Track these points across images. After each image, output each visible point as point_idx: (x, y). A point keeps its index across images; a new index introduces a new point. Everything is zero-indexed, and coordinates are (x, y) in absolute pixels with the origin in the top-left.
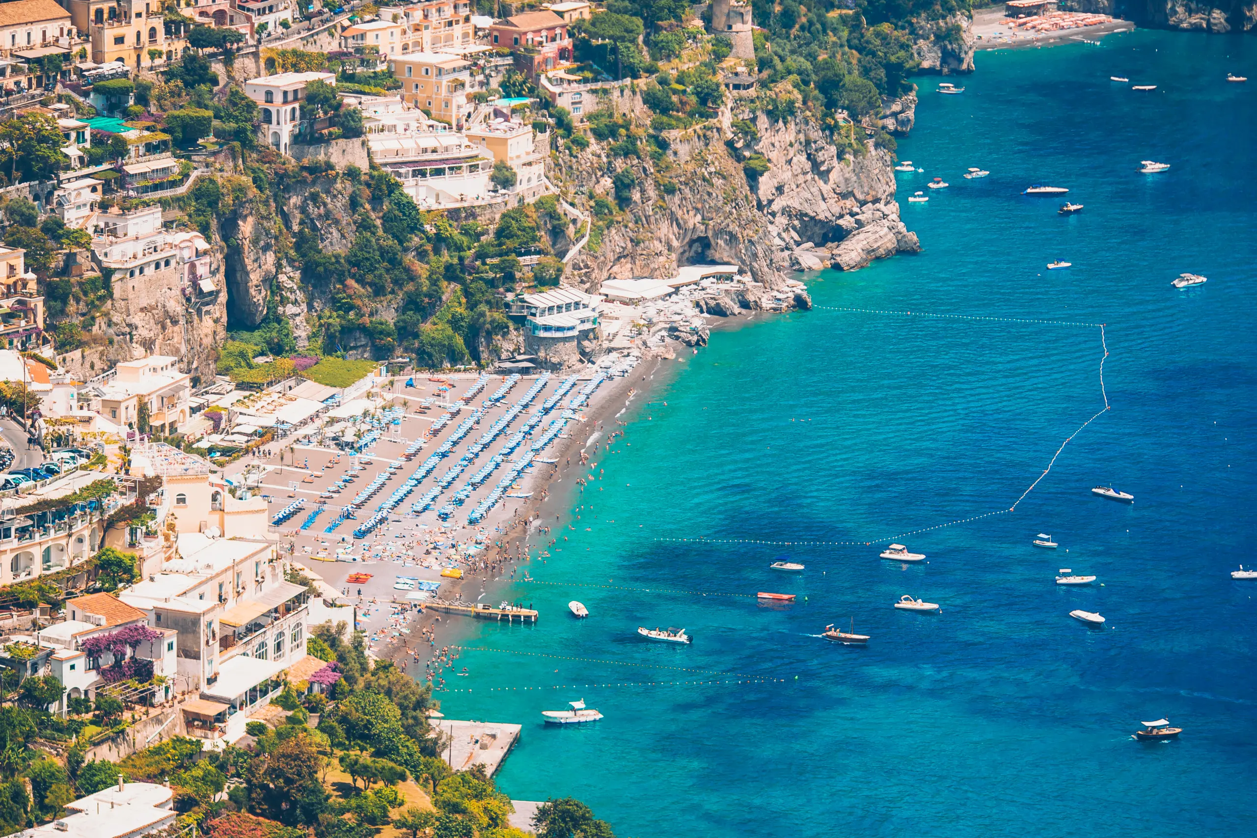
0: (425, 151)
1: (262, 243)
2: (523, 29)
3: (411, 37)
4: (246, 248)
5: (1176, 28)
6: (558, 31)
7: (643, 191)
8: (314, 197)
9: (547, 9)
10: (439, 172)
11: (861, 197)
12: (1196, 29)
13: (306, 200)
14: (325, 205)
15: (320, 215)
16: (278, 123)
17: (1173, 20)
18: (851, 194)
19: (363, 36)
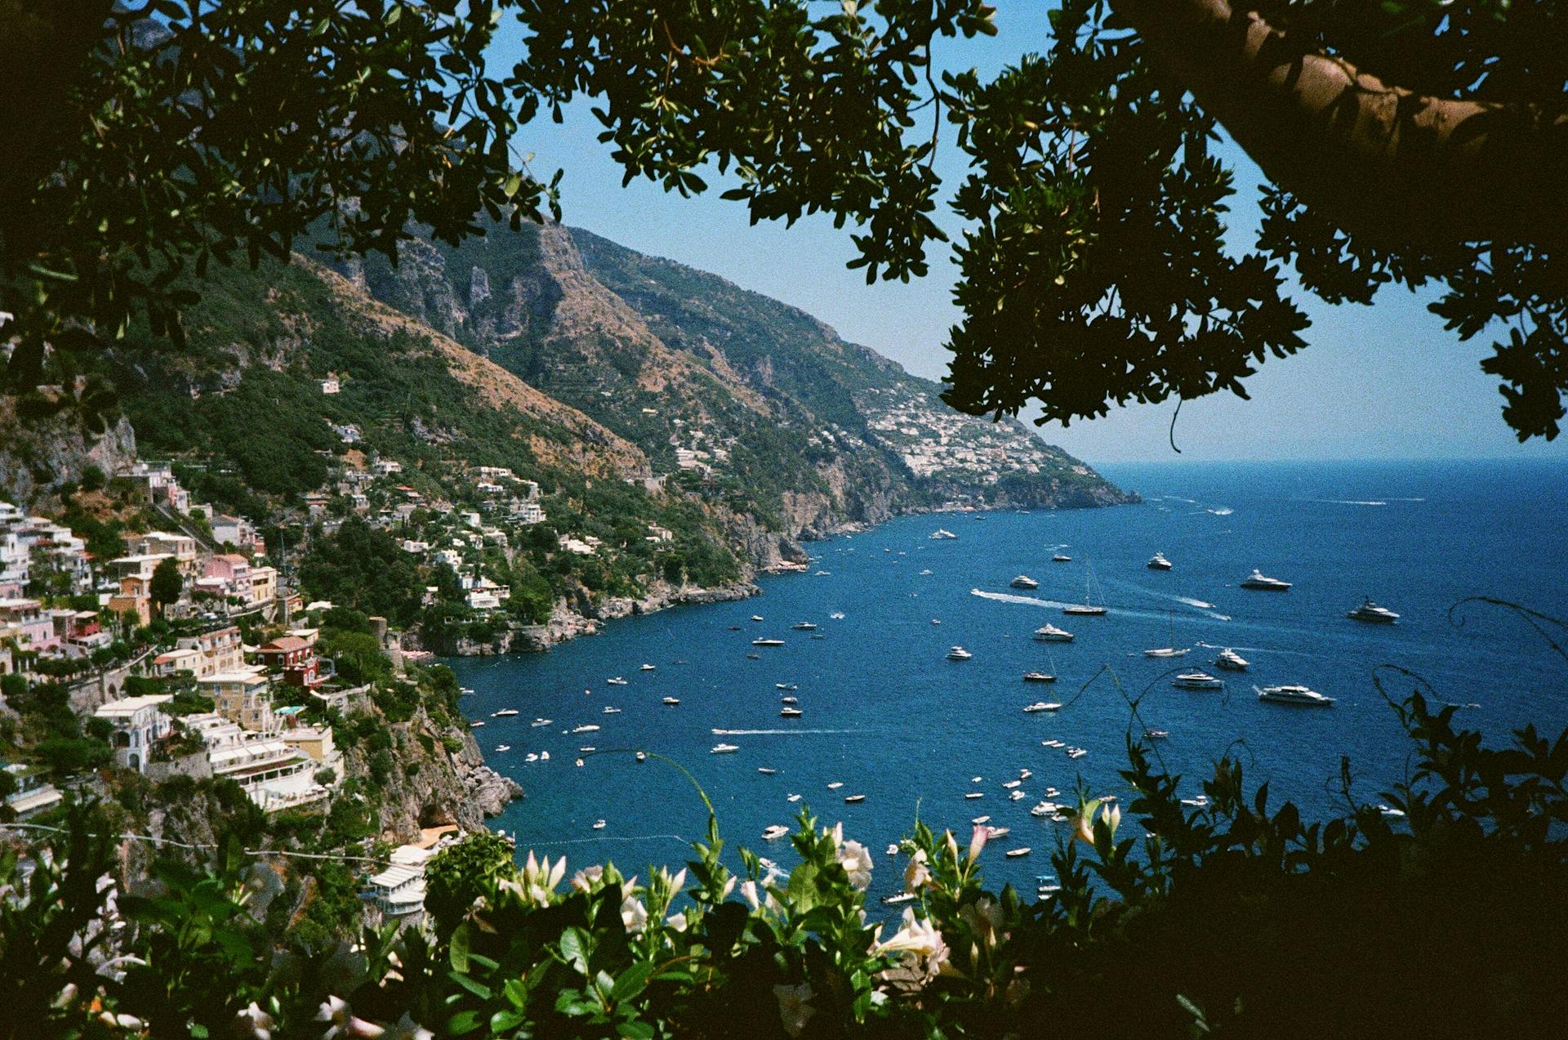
0: (254, 757)
1: (138, 865)
2: (286, 650)
3: (207, 661)
4: (124, 872)
5: (462, 656)
6: (308, 651)
7: (394, 773)
8: (178, 813)
9: (291, 636)
10: (271, 776)
11: (472, 763)
12: (474, 655)
13: (168, 815)
14: (188, 818)
15: (183, 830)
16: (137, 745)
17: (460, 651)
18: (467, 762)
19: (172, 663)
